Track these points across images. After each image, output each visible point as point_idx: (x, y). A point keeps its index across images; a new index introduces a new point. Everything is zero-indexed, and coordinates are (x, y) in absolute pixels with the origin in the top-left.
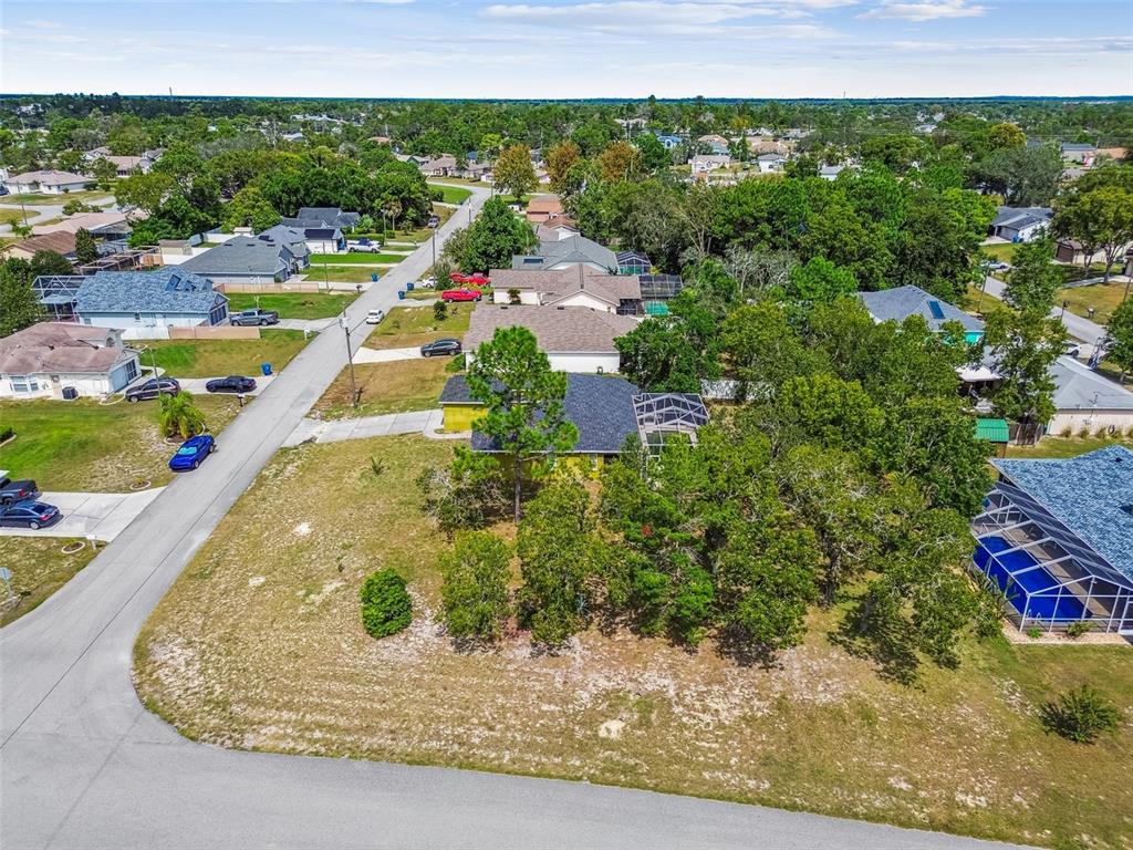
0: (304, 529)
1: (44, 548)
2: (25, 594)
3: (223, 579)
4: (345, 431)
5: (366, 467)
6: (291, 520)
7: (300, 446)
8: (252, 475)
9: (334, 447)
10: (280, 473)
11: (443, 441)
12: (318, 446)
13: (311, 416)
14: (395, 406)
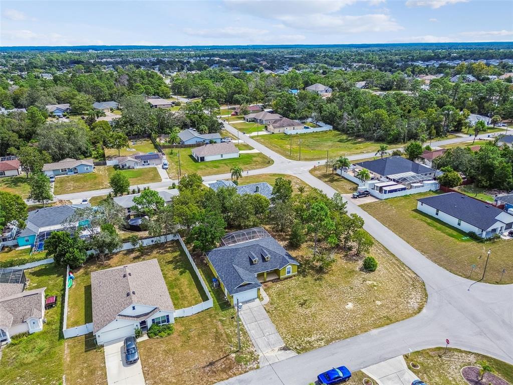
0: (350, 306)
1: (425, 375)
2: (440, 357)
3: (384, 313)
4: (268, 339)
5: (301, 310)
6: (347, 313)
7: (291, 348)
8: (328, 347)
9: (288, 333)
10: (320, 340)
11: (269, 295)
12: (288, 341)
13: (255, 366)
14: (234, 331)
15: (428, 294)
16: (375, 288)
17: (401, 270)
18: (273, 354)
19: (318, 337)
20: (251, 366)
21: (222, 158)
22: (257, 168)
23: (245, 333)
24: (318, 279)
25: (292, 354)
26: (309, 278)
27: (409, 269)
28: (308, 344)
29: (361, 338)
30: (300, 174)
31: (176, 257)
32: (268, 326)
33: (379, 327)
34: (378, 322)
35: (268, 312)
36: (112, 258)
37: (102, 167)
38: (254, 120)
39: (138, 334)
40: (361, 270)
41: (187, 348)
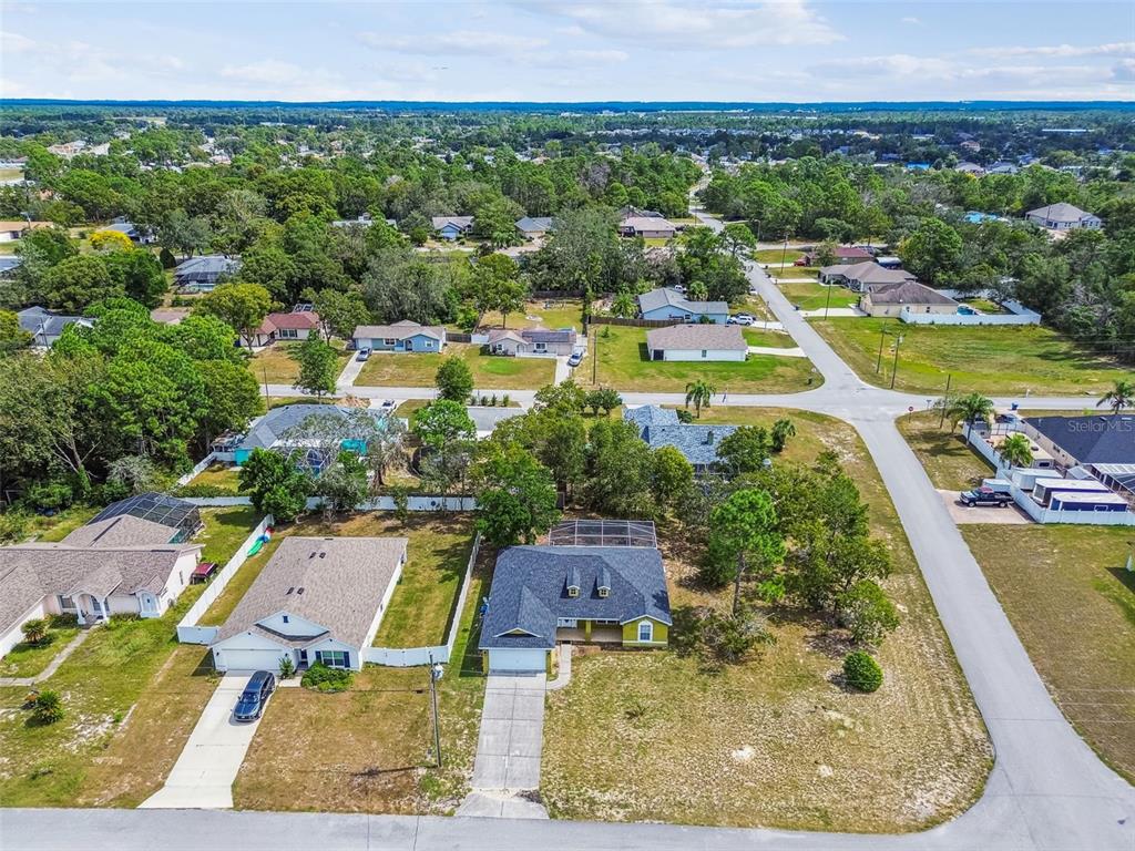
0: (746, 754)
3: (824, 800)
4: (511, 765)
5: (621, 727)
6: (726, 769)
7: (545, 799)
8: (626, 827)
9: (560, 766)
10: (619, 806)
11: (575, 673)
12: (550, 783)
13: (447, 810)
14: (455, 724)
15: (986, 792)
16: (841, 733)
17: (952, 709)
18: (500, 798)
19: (620, 797)
20: (441, 805)
21: (704, 359)
22: (772, 393)
23: (473, 735)
24: (710, 670)
25: (538, 812)
26: (690, 664)
27: (979, 715)
28: (586, 806)
29: (719, 837)
30: (869, 421)
31: (459, 544)
32: (531, 735)
33: (786, 827)
34: (789, 815)
35: (548, 707)
36: (352, 520)
37: (461, 346)
38: (841, 281)
39: (287, 673)
40: (836, 680)
41: (350, 726)
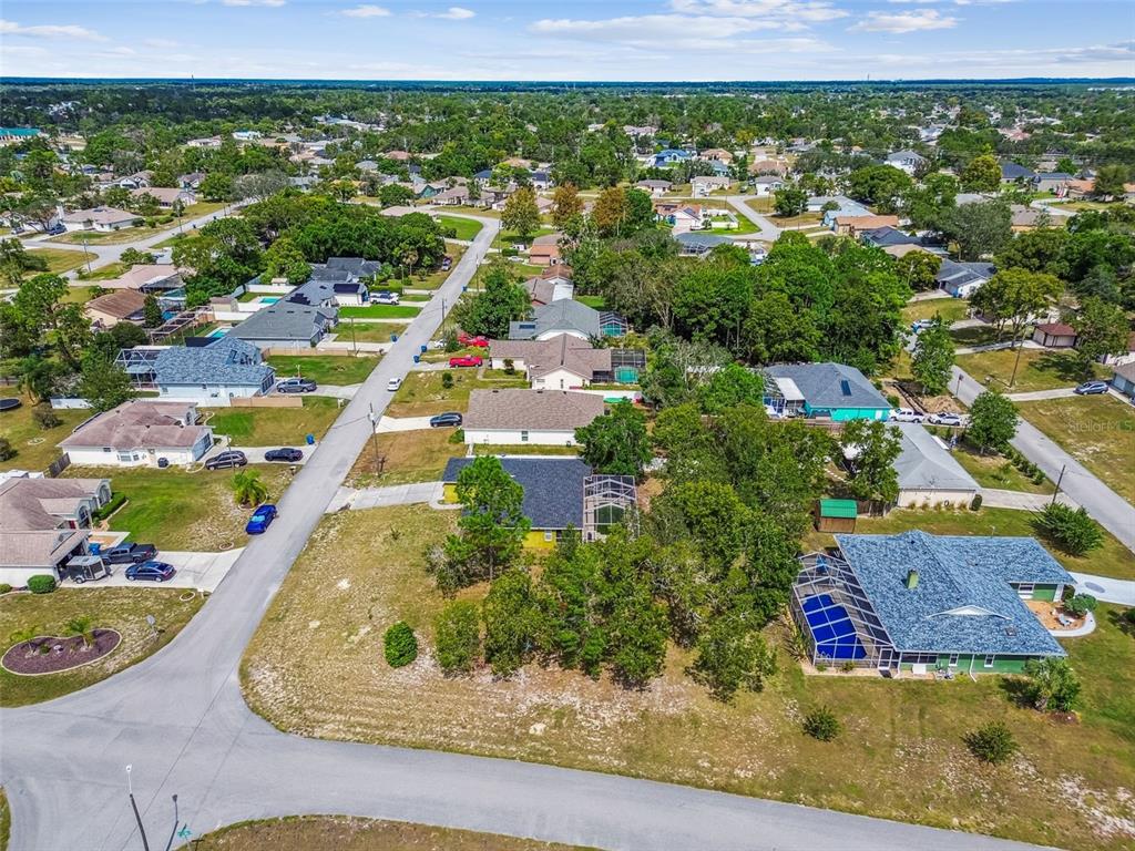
0: (344, 584)
1: (167, 596)
2: (161, 631)
3: (292, 621)
4: (372, 499)
5: (386, 533)
6: (336, 576)
7: (340, 512)
9: (364, 514)
10: (325, 537)
11: (444, 511)
12: (353, 512)
15: (254, 715)
16: (346, 634)
19: (330, 537)
23: (399, 484)
25: (332, 510)
28: (329, 525)
32: (392, 502)
33: (275, 600)
34: (285, 603)
